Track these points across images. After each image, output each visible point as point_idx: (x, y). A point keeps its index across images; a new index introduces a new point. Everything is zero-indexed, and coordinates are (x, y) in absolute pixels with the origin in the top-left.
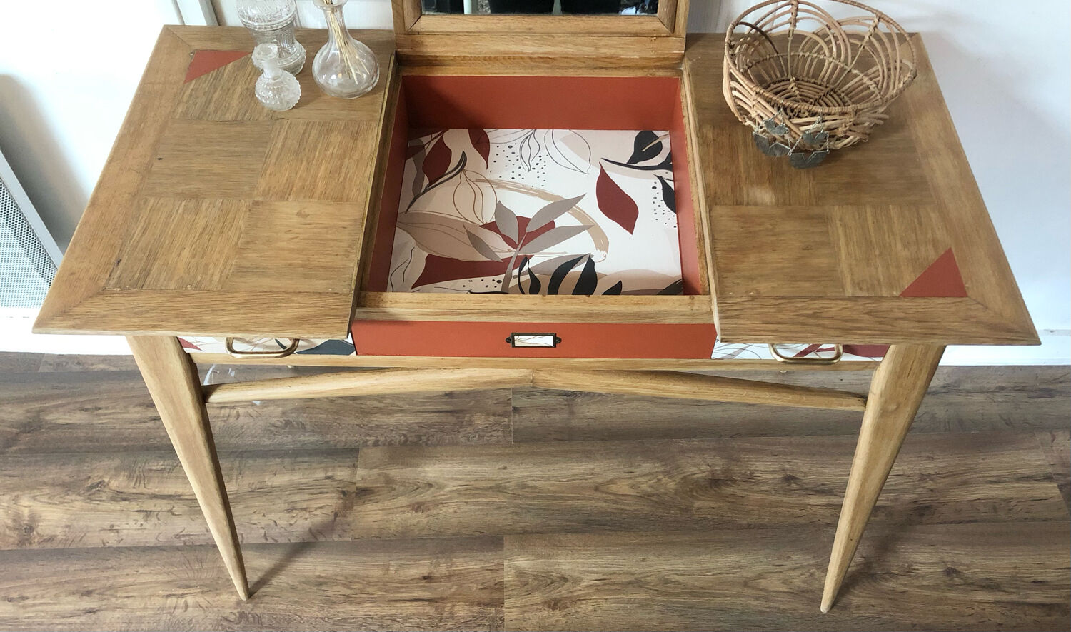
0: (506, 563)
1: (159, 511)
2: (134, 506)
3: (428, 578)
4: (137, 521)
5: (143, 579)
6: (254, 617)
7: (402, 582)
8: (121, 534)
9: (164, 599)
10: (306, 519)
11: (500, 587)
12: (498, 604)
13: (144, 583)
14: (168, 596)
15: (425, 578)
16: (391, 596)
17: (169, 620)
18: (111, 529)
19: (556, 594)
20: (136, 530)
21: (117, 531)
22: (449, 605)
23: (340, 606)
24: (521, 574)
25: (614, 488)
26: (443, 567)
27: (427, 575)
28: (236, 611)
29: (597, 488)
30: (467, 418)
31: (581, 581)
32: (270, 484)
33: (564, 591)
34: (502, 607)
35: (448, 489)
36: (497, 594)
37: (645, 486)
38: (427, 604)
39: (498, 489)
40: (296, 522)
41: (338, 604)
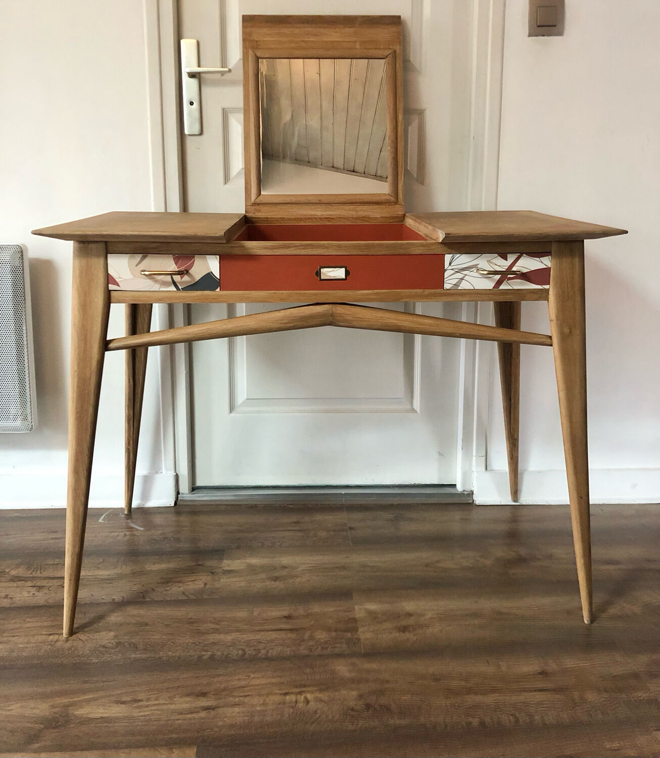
0: (356, 607)
1: (51, 586)
2: (29, 584)
3: (289, 617)
4: (30, 592)
5: (28, 625)
6: (130, 645)
7: (267, 620)
8: (14, 599)
9: (47, 636)
10: (180, 587)
11: (354, 620)
12: (356, 630)
13: (29, 628)
14: (50, 635)
15: (285, 617)
16: (257, 628)
17: (50, 649)
18: (6, 597)
19: (404, 623)
20: (28, 597)
21: (11, 598)
22: (310, 631)
23: (210, 635)
24: (370, 613)
25: (440, 565)
26: (301, 611)
27: (287, 615)
28: (113, 641)
29: (427, 566)
30: (313, 533)
31: (424, 615)
32: (149, 569)
33: (411, 621)
34: (357, 632)
35: (300, 569)
36: (351, 625)
37: (465, 563)
38: (289, 632)
39: (343, 568)
40: (170, 589)
41: (208, 634)
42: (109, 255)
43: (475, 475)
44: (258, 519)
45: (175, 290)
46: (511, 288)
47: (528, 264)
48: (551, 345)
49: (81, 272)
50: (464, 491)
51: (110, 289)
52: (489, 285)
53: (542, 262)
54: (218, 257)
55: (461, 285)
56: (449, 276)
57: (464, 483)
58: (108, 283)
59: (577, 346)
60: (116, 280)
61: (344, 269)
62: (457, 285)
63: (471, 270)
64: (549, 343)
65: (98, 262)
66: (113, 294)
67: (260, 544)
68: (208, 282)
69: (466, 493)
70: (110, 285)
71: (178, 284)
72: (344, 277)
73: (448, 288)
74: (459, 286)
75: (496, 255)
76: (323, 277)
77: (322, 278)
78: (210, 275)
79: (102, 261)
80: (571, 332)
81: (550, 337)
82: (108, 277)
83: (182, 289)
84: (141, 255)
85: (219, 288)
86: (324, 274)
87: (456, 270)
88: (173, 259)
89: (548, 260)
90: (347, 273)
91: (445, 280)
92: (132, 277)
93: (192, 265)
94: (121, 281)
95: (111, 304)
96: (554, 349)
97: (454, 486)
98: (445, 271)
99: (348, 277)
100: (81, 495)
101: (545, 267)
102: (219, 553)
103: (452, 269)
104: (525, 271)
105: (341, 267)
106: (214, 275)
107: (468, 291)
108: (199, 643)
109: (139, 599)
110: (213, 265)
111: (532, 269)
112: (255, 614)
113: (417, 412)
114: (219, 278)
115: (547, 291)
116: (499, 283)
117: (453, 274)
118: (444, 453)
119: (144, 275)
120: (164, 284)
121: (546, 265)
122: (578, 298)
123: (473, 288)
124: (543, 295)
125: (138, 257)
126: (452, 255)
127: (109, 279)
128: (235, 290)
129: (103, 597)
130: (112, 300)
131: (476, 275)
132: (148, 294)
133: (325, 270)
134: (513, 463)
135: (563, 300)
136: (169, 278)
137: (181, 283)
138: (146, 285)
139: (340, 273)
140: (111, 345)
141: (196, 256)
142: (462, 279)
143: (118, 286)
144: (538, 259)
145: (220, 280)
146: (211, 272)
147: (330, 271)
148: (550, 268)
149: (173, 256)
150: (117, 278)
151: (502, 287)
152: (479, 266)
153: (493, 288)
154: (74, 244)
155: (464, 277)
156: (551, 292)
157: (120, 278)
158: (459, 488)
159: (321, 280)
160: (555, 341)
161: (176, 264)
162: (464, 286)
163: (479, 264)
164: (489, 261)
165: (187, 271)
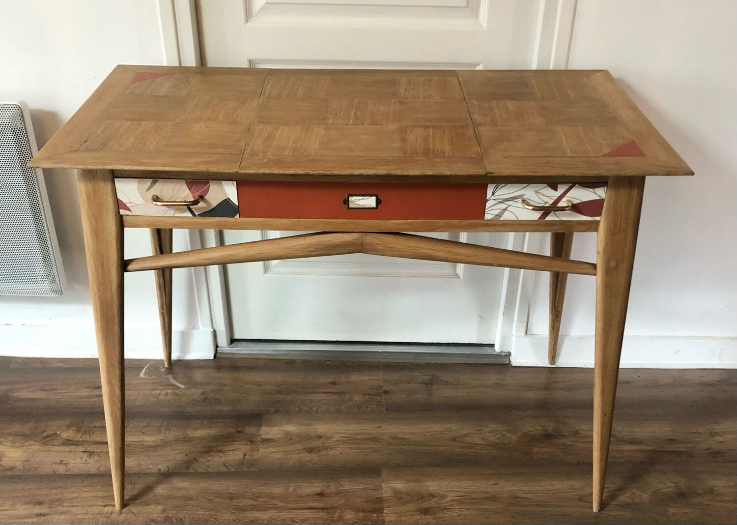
0: (384, 485)
1: (100, 452)
2: (81, 449)
3: (321, 494)
4: (82, 458)
5: (85, 495)
6: (177, 520)
7: (300, 497)
8: (68, 466)
9: (102, 508)
10: (221, 457)
11: (380, 500)
12: (380, 511)
13: (86, 497)
14: (105, 506)
15: (318, 494)
16: (291, 506)
17: (106, 521)
18: (61, 462)
19: (426, 505)
20: (81, 463)
21: (66, 464)
22: (339, 511)
23: (249, 512)
24: (396, 492)
25: (468, 439)
26: (332, 488)
28: (162, 516)
29: (454, 440)
30: (348, 397)
31: (445, 497)
32: (192, 435)
33: (432, 503)
34: (382, 513)
35: (335, 439)
36: (377, 505)
37: (493, 438)
38: (320, 510)
39: (375, 439)
40: (212, 459)
41: (247, 511)
42: (116, 179)
43: (514, 339)
44: (296, 378)
45: (191, 215)
46: (559, 220)
47: (579, 195)
48: (594, 275)
49: (89, 197)
50: (501, 352)
51: (121, 214)
52: (536, 216)
53: (595, 193)
54: (235, 183)
55: (503, 216)
56: (489, 208)
57: (502, 345)
58: (118, 208)
59: (622, 279)
60: (127, 204)
61: (374, 198)
62: (499, 215)
63: (516, 200)
65: (105, 187)
66: (125, 218)
67: (297, 409)
68: (225, 209)
69: (503, 354)
70: (120, 210)
71: (194, 210)
73: (488, 219)
74: (501, 217)
75: (545, 185)
76: (351, 206)
78: (227, 202)
79: (109, 186)
80: (617, 266)
81: (594, 266)
82: (118, 202)
83: (198, 215)
84: (151, 180)
85: (238, 215)
86: (353, 202)
87: (500, 201)
88: (186, 185)
89: (603, 191)
90: (378, 202)
91: (486, 211)
92: (144, 202)
93: (207, 191)
94: (132, 206)
95: (125, 228)
96: (597, 277)
97: (492, 346)
98: (486, 201)
99: (378, 206)
100: (117, 401)
101: (598, 198)
102: (257, 417)
103: (494, 200)
104: (576, 202)
105: (371, 195)
106: (231, 201)
107: (510, 222)
108: (239, 520)
109: (182, 471)
110: (230, 191)
111: (584, 201)
112: (291, 490)
113: (459, 277)
114: (237, 205)
115: (598, 223)
116: (544, 215)
117: (495, 204)
118: (485, 316)
120: (179, 209)
121: (600, 196)
122: (631, 232)
123: (516, 219)
124: (592, 227)
125: (148, 182)
126: (495, 185)
127: (119, 204)
128: (255, 217)
129: (150, 467)
130: (125, 224)
131: (521, 205)
132: (164, 219)
133: (354, 198)
134: (554, 333)
135: (613, 233)
137: (197, 208)
138: (158, 211)
139: (371, 202)
140: (130, 267)
141: (210, 181)
142: (505, 209)
143: (130, 211)
144: (591, 190)
146: (229, 198)
147: (360, 200)
148: (604, 199)
149: (186, 181)
151: (548, 218)
152: (525, 197)
153: (539, 219)
155: (508, 207)
156: (602, 224)
157: (131, 202)
158: (497, 349)
159: (349, 208)
160: (599, 270)
161: (190, 190)
162: (507, 216)
163: (524, 195)
164: (536, 192)
165: (202, 197)
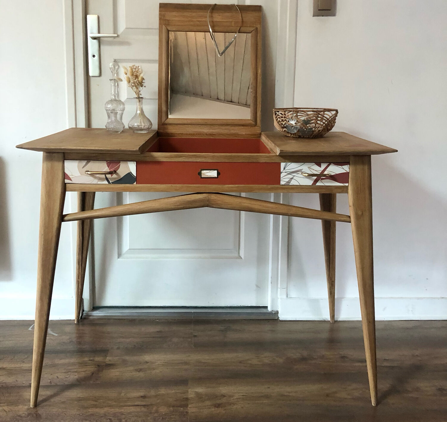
27: (143, 396)
42: (65, 161)
45: (107, 183)
46: (323, 185)
47: (334, 170)
48: (350, 222)
49: (47, 172)
51: (66, 182)
52: (309, 182)
54: (135, 163)
56: (283, 177)
58: (64, 179)
59: (367, 223)
60: (70, 177)
61: (216, 171)
62: (288, 182)
63: (298, 173)
64: (349, 221)
65: (58, 165)
66: (67, 185)
68: (128, 179)
70: (65, 180)
71: (109, 180)
72: (216, 176)
73: (283, 184)
74: (290, 183)
75: (314, 164)
77: (202, 177)
78: (130, 174)
79: (61, 164)
80: (362, 214)
81: (349, 217)
82: (64, 175)
83: (112, 182)
84: (86, 161)
85: (136, 182)
86: (204, 174)
87: (288, 173)
88: (106, 164)
89: (348, 167)
90: (218, 174)
91: (281, 179)
92: (80, 175)
93: (118, 168)
94: (73, 177)
95: (66, 192)
96: (352, 225)
98: (280, 173)
99: (218, 176)
101: (346, 172)
103: (285, 172)
104: (333, 174)
105: (214, 170)
106: (133, 175)
107: (295, 186)
110: (132, 168)
111: (337, 173)
114: (136, 176)
115: (347, 187)
116: (316, 181)
117: (287, 175)
119: (87, 174)
120: (100, 179)
122: (367, 192)
123: (299, 185)
124: (344, 190)
125: (84, 163)
126: (285, 163)
128: (146, 184)
130: (67, 189)
131: (301, 176)
132: (90, 185)
133: (204, 171)
135: (357, 193)
136: (103, 176)
137: (112, 179)
138: (88, 180)
139: (213, 174)
140: (66, 218)
141: (121, 162)
142: (292, 178)
143: (71, 180)
144: (341, 167)
145: (136, 177)
146: (131, 172)
147: (208, 173)
148: (349, 172)
149: (106, 162)
150: (70, 176)
151: (318, 184)
152: (303, 171)
153: (312, 184)
154: (43, 153)
155: (293, 177)
156: (350, 188)
157: (72, 175)
160: (352, 219)
161: (108, 167)
162: (293, 183)
163: (302, 169)
164: (309, 168)
165: (115, 172)
